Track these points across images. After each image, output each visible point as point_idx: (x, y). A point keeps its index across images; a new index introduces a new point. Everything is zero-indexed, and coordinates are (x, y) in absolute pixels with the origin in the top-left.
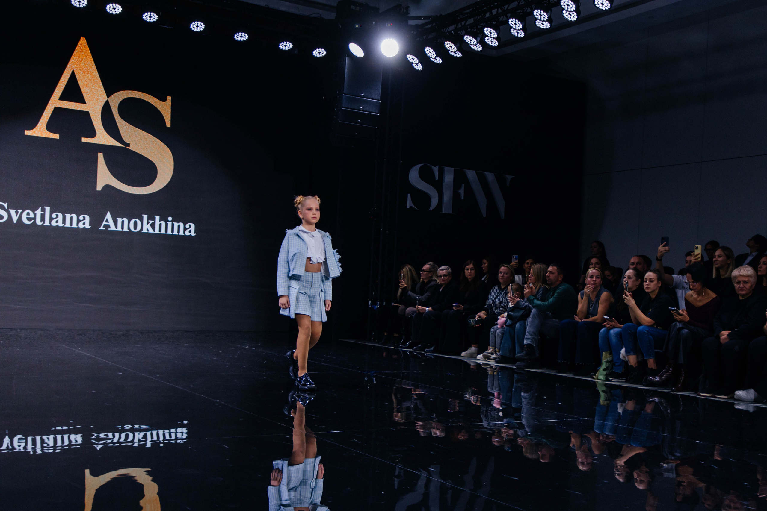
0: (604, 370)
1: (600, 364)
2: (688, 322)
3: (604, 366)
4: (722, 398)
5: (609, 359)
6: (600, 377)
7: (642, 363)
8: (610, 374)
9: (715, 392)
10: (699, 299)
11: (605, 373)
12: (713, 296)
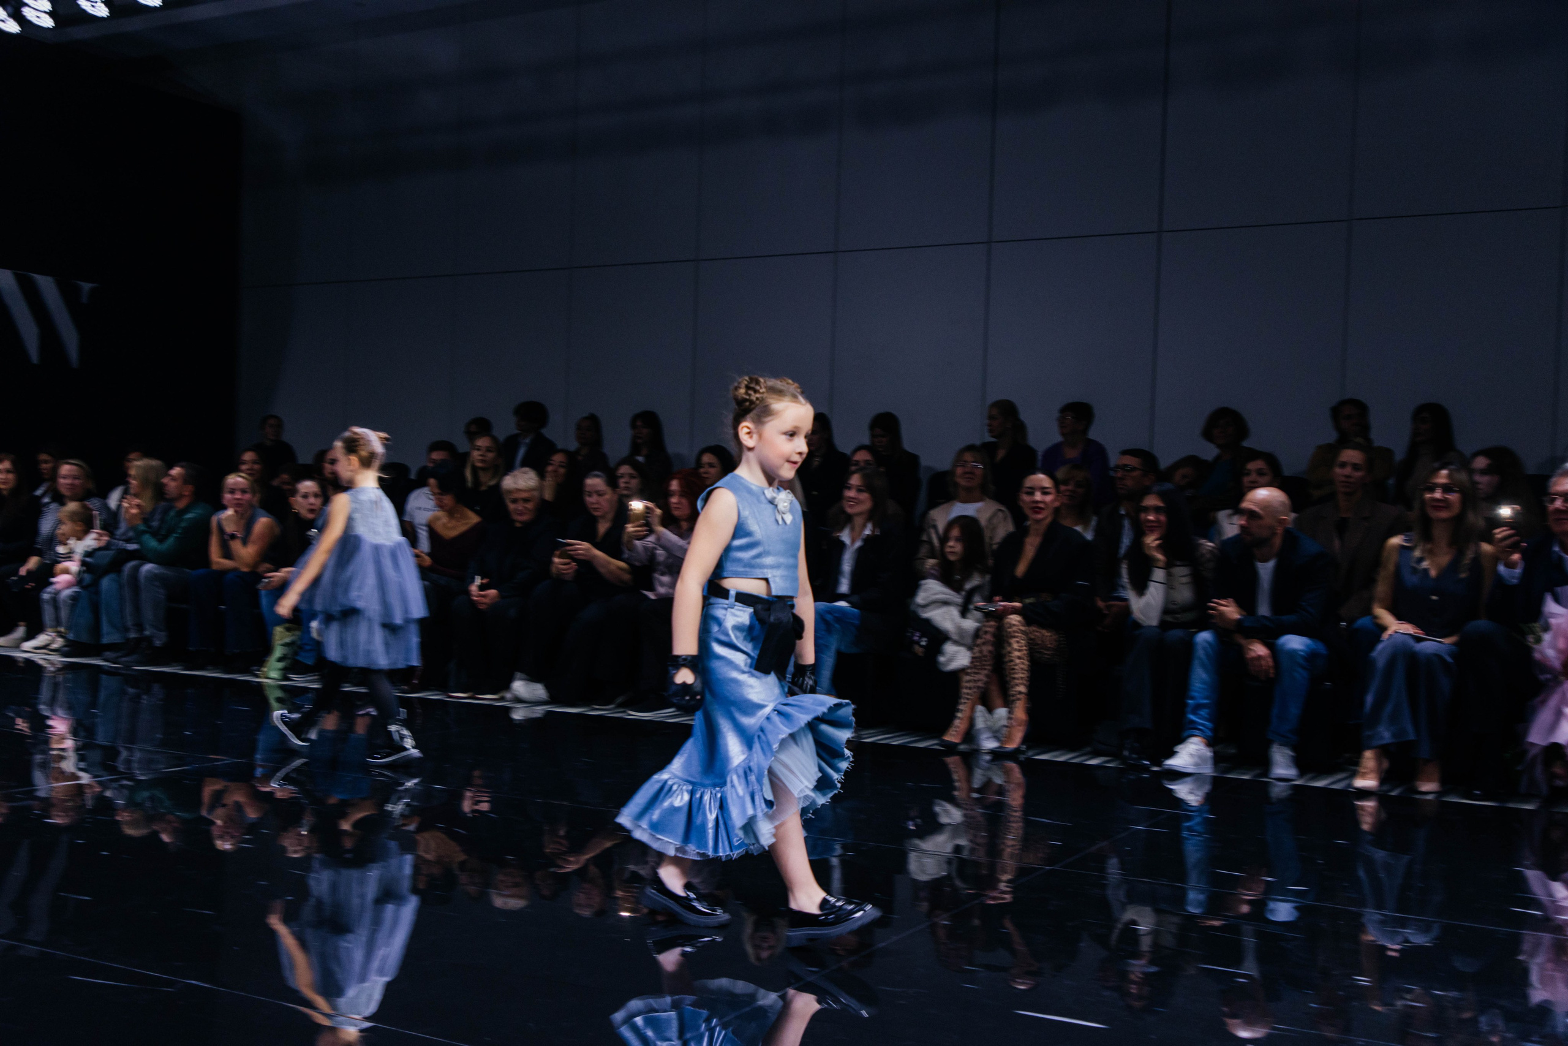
0: (280, 660)
1: (268, 650)
2: (430, 568)
3: (278, 652)
4: (488, 698)
5: (288, 640)
6: (271, 674)
8: (293, 666)
9: (476, 689)
10: (449, 525)
11: (280, 665)
12: (474, 519)
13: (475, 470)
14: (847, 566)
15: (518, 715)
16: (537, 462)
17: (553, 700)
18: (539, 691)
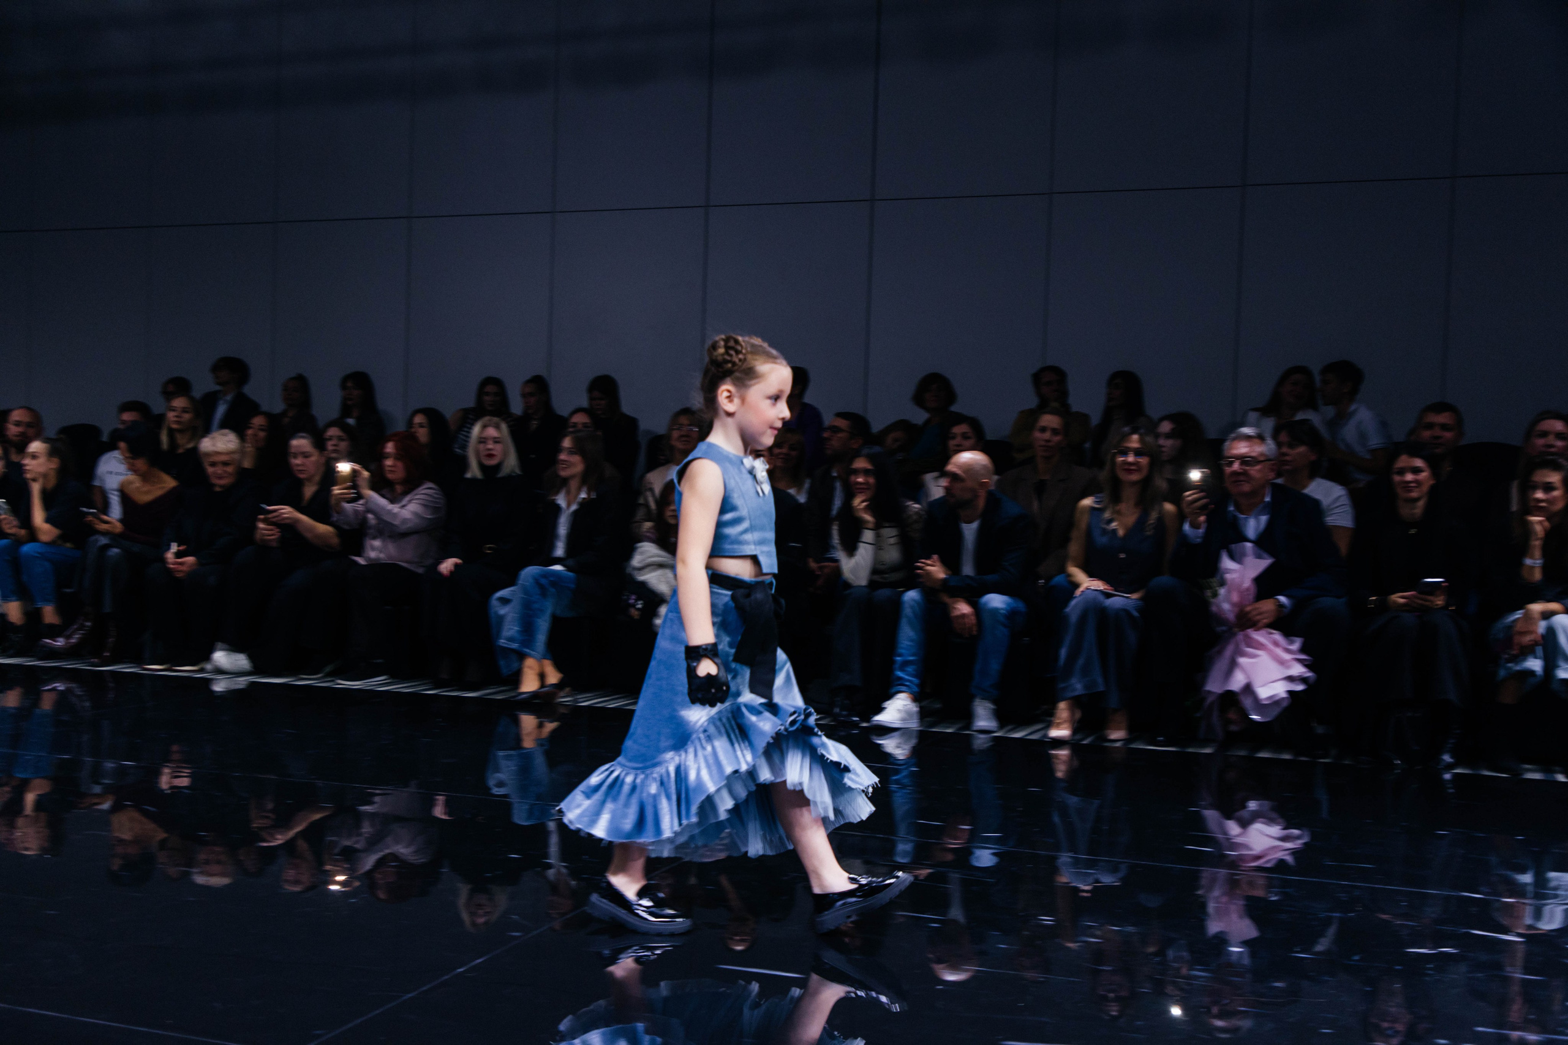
2: (121, 535)
4: (186, 670)
7: (33, 616)
9: (173, 661)
10: (144, 489)
12: (170, 483)
13: (171, 433)
14: (563, 529)
15: (219, 687)
16: (235, 423)
17: (257, 670)
18: (241, 661)
